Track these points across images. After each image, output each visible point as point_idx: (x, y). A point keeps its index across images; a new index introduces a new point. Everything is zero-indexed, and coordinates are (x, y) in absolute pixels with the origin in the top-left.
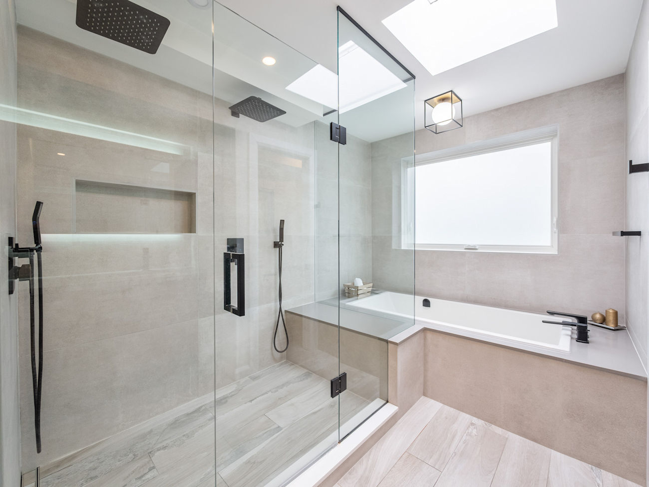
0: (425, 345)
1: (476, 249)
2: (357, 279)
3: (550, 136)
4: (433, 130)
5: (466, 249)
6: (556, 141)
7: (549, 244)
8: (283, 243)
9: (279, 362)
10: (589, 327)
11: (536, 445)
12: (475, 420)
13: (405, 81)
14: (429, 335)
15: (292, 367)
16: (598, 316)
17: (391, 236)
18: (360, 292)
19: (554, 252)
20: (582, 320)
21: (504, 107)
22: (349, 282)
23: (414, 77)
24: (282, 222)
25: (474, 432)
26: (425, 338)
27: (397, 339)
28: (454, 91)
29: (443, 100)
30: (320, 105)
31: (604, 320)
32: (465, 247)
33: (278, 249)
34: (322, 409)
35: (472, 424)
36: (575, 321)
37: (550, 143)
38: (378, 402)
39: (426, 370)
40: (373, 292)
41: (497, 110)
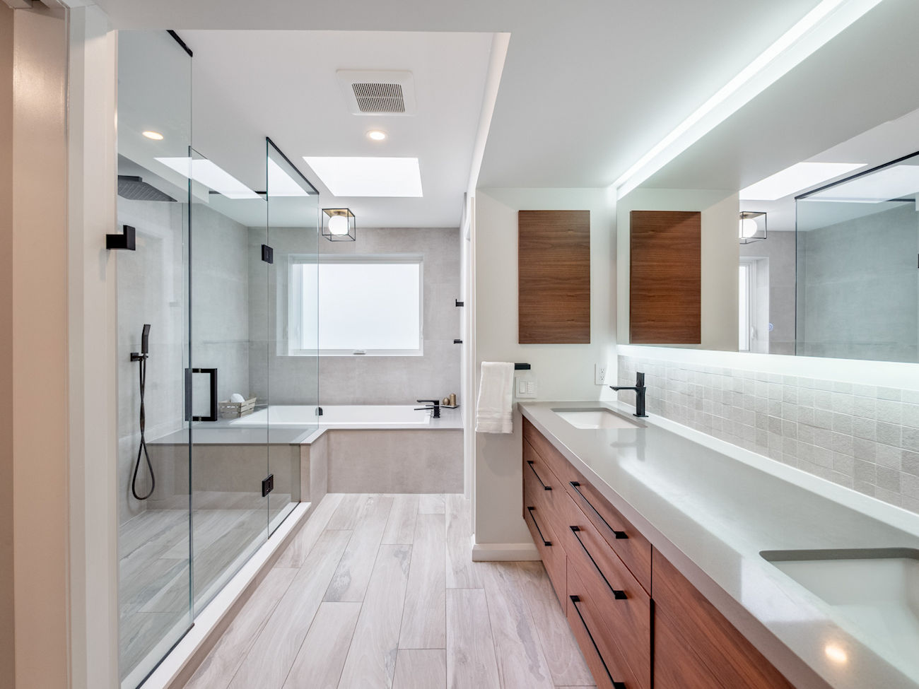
0: (328, 445)
1: (364, 354)
2: (235, 395)
3: (418, 260)
4: (330, 237)
5: (355, 354)
6: (422, 264)
7: (418, 348)
8: (147, 355)
9: (139, 512)
10: (440, 408)
11: (412, 495)
12: (371, 495)
13: (309, 193)
14: (332, 435)
15: (162, 513)
16: (446, 400)
17: (276, 342)
18: (243, 409)
19: (421, 354)
20: (437, 403)
21: (387, 228)
22: (224, 400)
23: (318, 193)
24: (146, 328)
25: (372, 501)
26: (328, 439)
27: (309, 440)
28: (350, 209)
29: (339, 213)
30: (206, 187)
31: (449, 403)
32: (354, 352)
33: (138, 362)
34: (229, 533)
35: (370, 498)
36: (433, 404)
37: (418, 265)
38: (291, 506)
39: (329, 469)
40: (256, 409)
41: (382, 229)
